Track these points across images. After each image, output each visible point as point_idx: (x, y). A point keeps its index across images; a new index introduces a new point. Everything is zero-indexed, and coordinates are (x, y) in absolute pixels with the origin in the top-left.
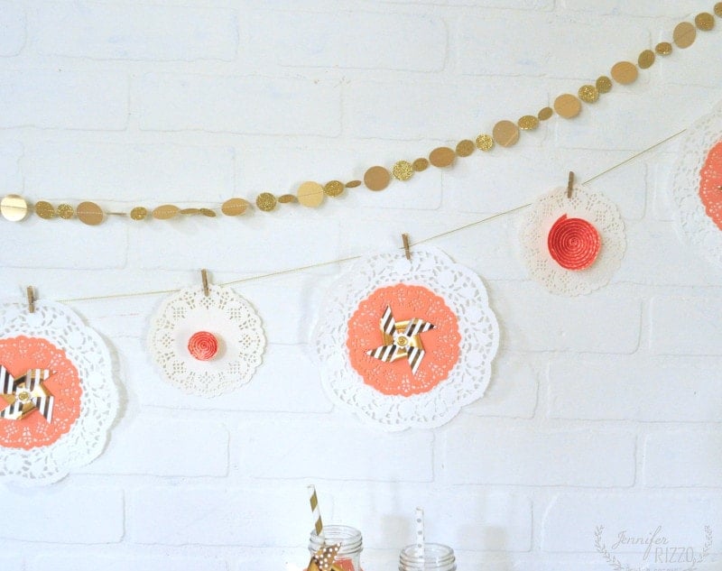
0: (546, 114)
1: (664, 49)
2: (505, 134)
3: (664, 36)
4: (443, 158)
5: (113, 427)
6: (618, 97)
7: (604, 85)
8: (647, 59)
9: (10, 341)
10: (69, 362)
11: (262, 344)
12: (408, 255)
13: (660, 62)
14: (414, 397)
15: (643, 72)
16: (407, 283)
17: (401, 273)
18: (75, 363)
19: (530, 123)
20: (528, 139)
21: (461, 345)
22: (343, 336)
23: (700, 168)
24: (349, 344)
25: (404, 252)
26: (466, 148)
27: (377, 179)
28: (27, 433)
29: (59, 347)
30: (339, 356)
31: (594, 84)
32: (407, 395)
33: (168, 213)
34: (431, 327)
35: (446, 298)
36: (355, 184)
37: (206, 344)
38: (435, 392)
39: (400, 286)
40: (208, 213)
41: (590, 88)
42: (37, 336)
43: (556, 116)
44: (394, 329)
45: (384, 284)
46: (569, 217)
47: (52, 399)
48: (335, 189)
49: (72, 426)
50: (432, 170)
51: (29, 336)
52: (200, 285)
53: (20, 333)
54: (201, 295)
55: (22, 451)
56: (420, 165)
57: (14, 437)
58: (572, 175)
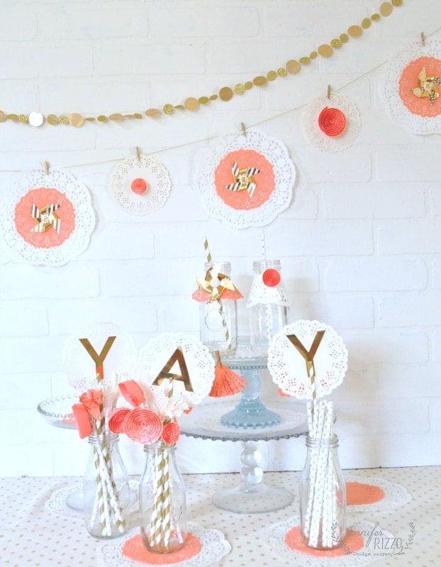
0: (314, 55)
1: (376, 17)
2: (293, 67)
3: (375, 10)
4: (260, 82)
5: (92, 234)
6: (352, 45)
7: (344, 38)
8: (366, 23)
9: (36, 190)
10: (68, 200)
11: (169, 185)
12: (245, 134)
13: (374, 24)
14: (252, 210)
15: (365, 31)
16: (245, 149)
17: (242, 143)
18: (71, 201)
19: (305, 61)
20: (306, 70)
21: (275, 180)
22: (213, 179)
23: (398, 80)
24: (215, 182)
25: (242, 132)
26: (272, 75)
27: (226, 94)
28: (47, 240)
29: (62, 192)
30: (211, 190)
31: (339, 39)
32: (248, 209)
33: (117, 118)
34: (259, 171)
35: (265, 155)
36: (214, 98)
37: (140, 186)
38: (263, 207)
39: (241, 151)
40: (138, 116)
41: (337, 40)
42: (50, 187)
43: (319, 56)
44: (239, 173)
45: (232, 150)
46: (329, 108)
47: (59, 221)
48: (204, 101)
49: (71, 235)
50: (255, 89)
51: (47, 188)
52: (136, 156)
53: (41, 186)
54: (136, 161)
55: (45, 249)
56: (249, 86)
57: (41, 242)
58: (329, 87)
